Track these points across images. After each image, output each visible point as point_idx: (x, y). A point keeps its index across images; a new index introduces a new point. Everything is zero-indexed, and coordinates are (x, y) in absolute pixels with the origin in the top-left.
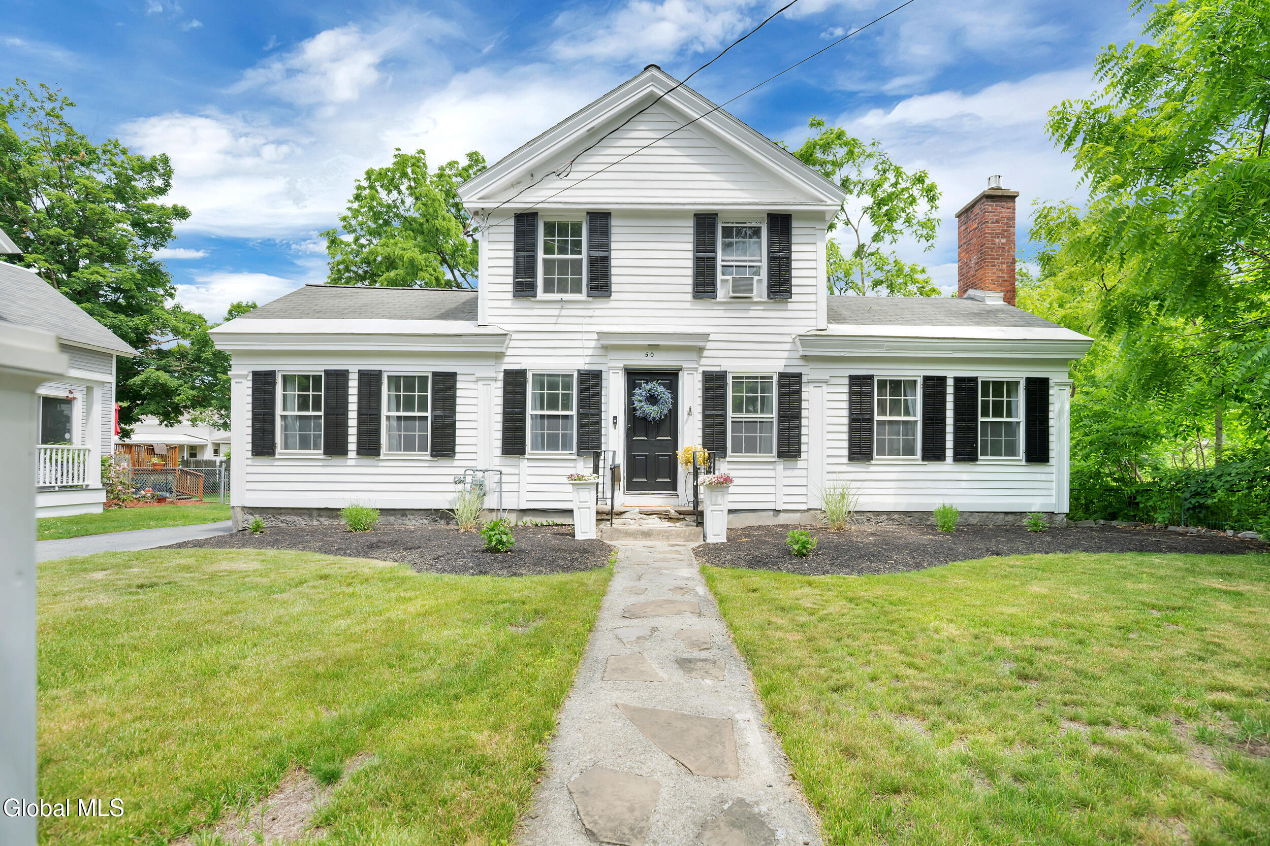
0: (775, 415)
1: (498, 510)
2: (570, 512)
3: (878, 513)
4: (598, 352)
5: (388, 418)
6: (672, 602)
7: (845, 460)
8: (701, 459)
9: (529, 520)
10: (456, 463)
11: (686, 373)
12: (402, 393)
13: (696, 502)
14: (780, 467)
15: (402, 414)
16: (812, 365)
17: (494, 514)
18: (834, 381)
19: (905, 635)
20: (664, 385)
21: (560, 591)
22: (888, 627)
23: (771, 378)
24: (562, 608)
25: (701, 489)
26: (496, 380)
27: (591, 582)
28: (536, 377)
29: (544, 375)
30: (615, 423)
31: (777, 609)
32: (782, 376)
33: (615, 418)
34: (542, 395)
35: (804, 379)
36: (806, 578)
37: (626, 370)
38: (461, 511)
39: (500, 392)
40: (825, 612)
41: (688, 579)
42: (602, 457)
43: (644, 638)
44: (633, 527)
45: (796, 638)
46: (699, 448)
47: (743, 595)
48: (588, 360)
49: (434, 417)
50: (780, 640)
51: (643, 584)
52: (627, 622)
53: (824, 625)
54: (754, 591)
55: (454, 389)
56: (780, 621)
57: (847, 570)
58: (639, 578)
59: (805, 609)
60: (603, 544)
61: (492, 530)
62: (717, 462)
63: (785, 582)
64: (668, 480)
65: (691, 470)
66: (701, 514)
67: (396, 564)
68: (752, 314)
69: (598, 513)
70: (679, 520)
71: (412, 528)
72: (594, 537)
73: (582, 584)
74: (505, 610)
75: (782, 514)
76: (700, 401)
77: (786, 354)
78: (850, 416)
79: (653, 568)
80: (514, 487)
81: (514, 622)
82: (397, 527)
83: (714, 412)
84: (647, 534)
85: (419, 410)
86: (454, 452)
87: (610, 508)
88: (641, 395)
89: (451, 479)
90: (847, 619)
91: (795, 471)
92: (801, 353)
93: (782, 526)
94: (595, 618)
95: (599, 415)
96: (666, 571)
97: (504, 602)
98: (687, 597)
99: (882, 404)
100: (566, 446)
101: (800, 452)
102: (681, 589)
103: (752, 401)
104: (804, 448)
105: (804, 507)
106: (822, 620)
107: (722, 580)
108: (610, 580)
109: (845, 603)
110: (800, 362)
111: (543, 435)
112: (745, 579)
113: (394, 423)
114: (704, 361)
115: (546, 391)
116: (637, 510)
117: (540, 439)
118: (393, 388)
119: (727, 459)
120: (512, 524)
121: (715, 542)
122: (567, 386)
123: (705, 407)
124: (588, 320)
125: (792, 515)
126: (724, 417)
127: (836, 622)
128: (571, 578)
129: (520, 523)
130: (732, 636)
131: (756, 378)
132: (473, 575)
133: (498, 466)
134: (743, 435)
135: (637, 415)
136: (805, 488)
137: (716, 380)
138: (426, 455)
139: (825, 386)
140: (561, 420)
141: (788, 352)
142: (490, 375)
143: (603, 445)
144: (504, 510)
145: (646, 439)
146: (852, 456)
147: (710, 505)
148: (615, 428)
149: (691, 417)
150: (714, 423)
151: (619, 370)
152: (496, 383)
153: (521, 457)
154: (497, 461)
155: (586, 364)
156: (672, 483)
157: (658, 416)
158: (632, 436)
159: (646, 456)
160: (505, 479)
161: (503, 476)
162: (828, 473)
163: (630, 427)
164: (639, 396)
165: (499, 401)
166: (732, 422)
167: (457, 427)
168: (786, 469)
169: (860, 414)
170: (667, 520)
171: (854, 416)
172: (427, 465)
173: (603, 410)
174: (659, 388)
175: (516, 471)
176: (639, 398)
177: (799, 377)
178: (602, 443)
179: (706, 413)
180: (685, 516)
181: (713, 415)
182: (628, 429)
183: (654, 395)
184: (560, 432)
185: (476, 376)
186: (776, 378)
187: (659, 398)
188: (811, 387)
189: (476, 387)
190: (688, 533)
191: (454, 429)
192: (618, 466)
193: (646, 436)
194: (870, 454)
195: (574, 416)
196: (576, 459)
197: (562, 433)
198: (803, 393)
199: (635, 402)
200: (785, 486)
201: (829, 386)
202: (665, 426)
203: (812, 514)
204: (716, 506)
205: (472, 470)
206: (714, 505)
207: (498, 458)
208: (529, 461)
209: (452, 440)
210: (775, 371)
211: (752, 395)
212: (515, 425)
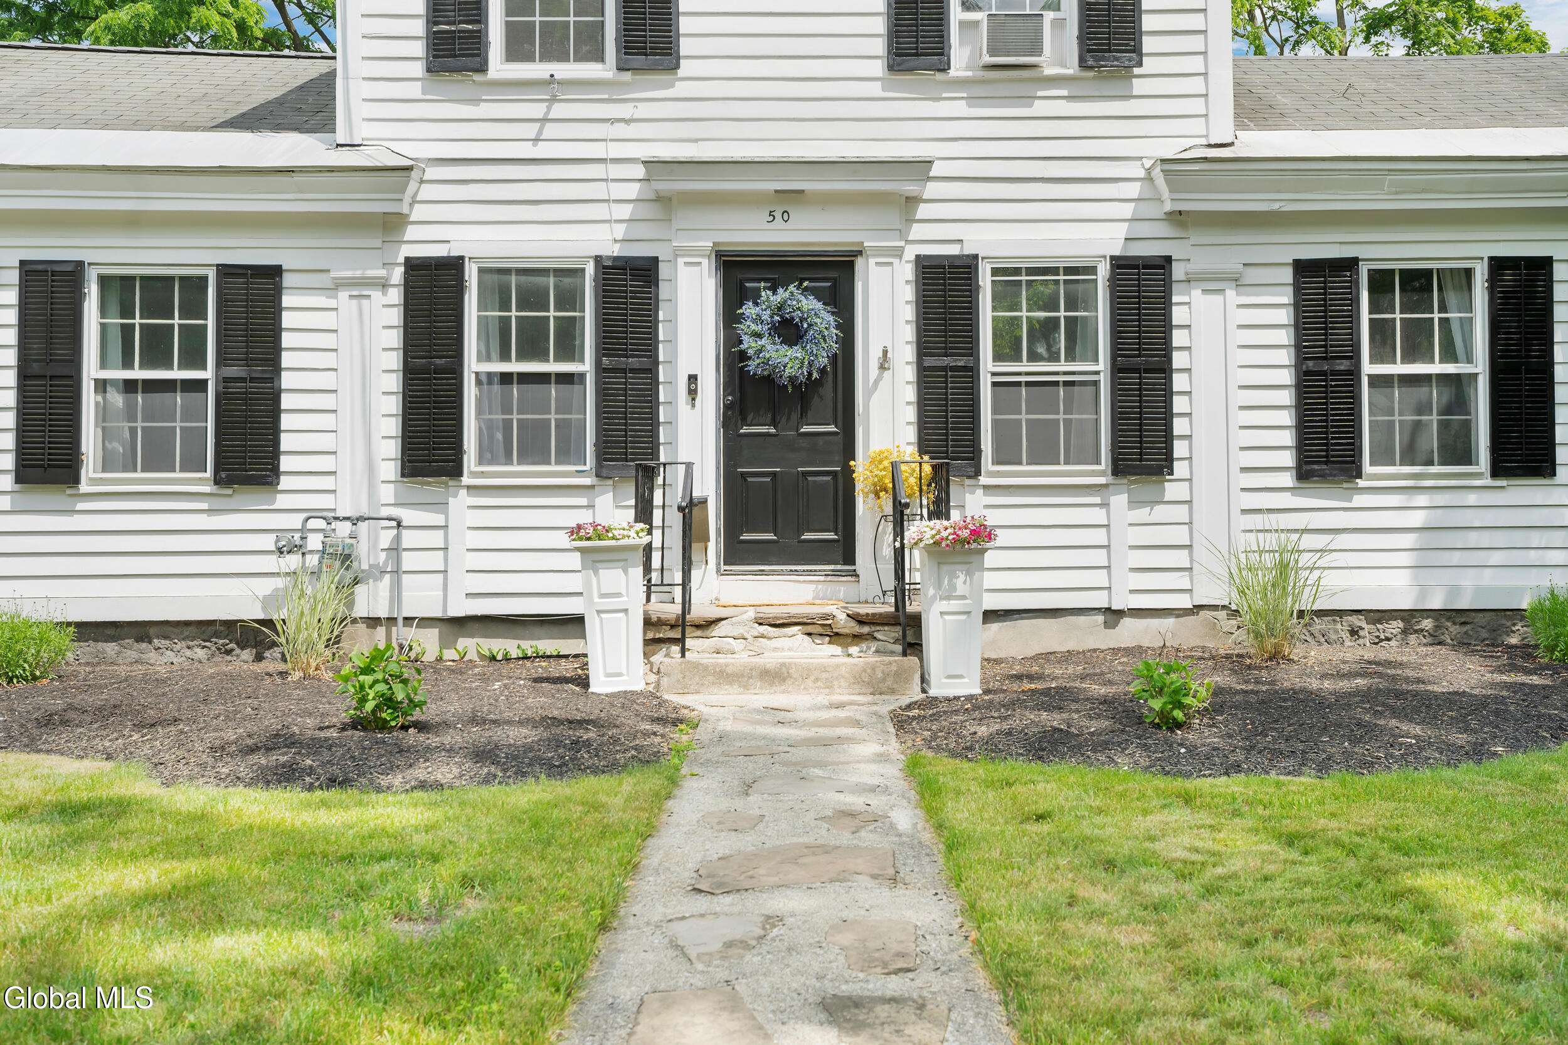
0: (1103, 364)
1: (392, 620)
2: (574, 624)
3: (1379, 616)
4: (646, 211)
5: (102, 385)
6: (826, 849)
7: (1287, 479)
8: (913, 481)
9: (471, 645)
10: (282, 501)
11: (872, 261)
12: (137, 321)
13: (901, 592)
14: (1119, 501)
15: (138, 374)
16: (1196, 237)
17: (381, 631)
18: (1253, 276)
19: (1427, 931)
20: (818, 294)
21: (535, 825)
22: (1384, 911)
23: (1092, 270)
24: (535, 870)
25: (915, 559)
26: (384, 285)
27: (618, 801)
28: (488, 277)
29: (507, 271)
30: (692, 393)
31: (1094, 865)
32: (1120, 264)
33: (693, 379)
34: (505, 323)
35: (1177, 272)
36: (1179, 783)
37: (719, 255)
38: (291, 628)
39: (395, 316)
40: (1219, 870)
41: (873, 789)
42: (660, 480)
43: (744, 944)
44: (741, 657)
45: (1138, 940)
46: (910, 451)
47: (1011, 829)
48: (620, 231)
49: (224, 382)
50: (1097, 945)
51: (755, 803)
52: (702, 903)
53: (1216, 906)
54: (1040, 818)
55: (276, 310)
56: (1098, 895)
57: (1290, 763)
58: (747, 788)
59: (1168, 864)
60: (662, 703)
61: (367, 670)
62: (954, 490)
63: (1122, 795)
64: (831, 536)
65: (889, 509)
66: (915, 621)
67: (108, 765)
68: (1040, 107)
69: (648, 623)
70: (857, 638)
71: (162, 670)
72: (639, 686)
73: (597, 807)
74: (383, 878)
75: (1126, 621)
76: (908, 333)
77: (1127, 210)
78: (1297, 366)
79: (785, 764)
80: (435, 561)
81: (404, 909)
82: (122, 670)
83: (948, 361)
84: (775, 676)
85: (184, 365)
86: (276, 472)
87: (677, 609)
88: (759, 320)
89: (268, 542)
90: (1276, 890)
91: (1158, 508)
92: (1168, 207)
93: (1128, 651)
94: (620, 895)
95: (650, 372)
96: (817, 771)
97: (383, 858)
98: (868, 837)
99: (1381, 330)
100: (569, 452)
101: (1169, 459)
102: (852, 815)
103: (1044, 331)
104: (1180, 449)
105: (1184, 602)
106: (1210, 891)
107: (958, 793)
108: (669, 797)
109: (1274, 846)
110: (1164, 230)
111: (508, 425)
112: (1018, 788)
113: (117, 399)
114: (917, 231)
115: (514, 313)
116: (751, 613)
117: (499, 436)
118: (114, 307)
119: (983, 480)
120: (429, 657)
121: (951, 692)
122: (569, 299)
123: (923, 349)
124: (621, 130)
125: (1153, 622)
126: (971, 372)
127: (1247, 897)
128: (568, 791)
129: (450, 654)
130: (974, 935)
131: (1055, 271)
132: (310, 788)
133: (391, 508)
134: (1024, 417)
135: (749, 371)
136: (1186, 552)
137: (950, 279)
138: (202, 481)
139: (1231, 289)
140: (553, 386)
141: (1133, 205)
142: (371, 273)
143: (661, 448)
144: (408, 620)
145: (773, 431)
146: (1305, 467)
147: (941, 599)
148: (693, 406)
149: (887, 374)
150: (946, 388)
151: (703, 256)
152: (385, 294)
153: (451, 483)
154: (387, 493)
155: (616, 241)
156: (841, 543)
157: (803, 373)
158: (736, 426)
159: (774, 474)
160: (409, 539)
161: (405, 533)
162: (1245, 512)
163: (732, 402)
164: (754, 321)
165: (395, 338)
166: (994, 384)
167: (283, 406)
168: (1133, 504)
169: (1325, 358)
170: (828, 639)
171: (1310, 363)
172: (204, 506)
173: (661, 359)
174: (804, 301)
175: (438, 519)
176: (753, 327)
177: (1162, 267)
178: (659, 444)
179: (926, 364)
180: (873, 628)
181: (944, 369)
182: (727, 407)
183: (793, 319)
184: (553, 417)
185: (333, 274)
186: (1103, 271)
187: (805, 326)
188: (1196, 293)
189: (332, 303)
190: (883, 673)
191: (275, 412)
192: (700, 503)
193: (774, 423)
194: (1353, 462)
195: (588, 375)
196: (592, 487)
197: (556, 420)
198: (1174, 308)
199: (745, 338)
200: (1132, 547)
201: (1241, 289)
202: (821, 397)
203: (1206, 619)
204: (952, 602)
205: (324, 518)
206: (948, 598)
207: (392, 486)
208: (471, 491)
209: (269, 440)
210: (1102, 253)
211: (1042, 314)
212: (435, 402)
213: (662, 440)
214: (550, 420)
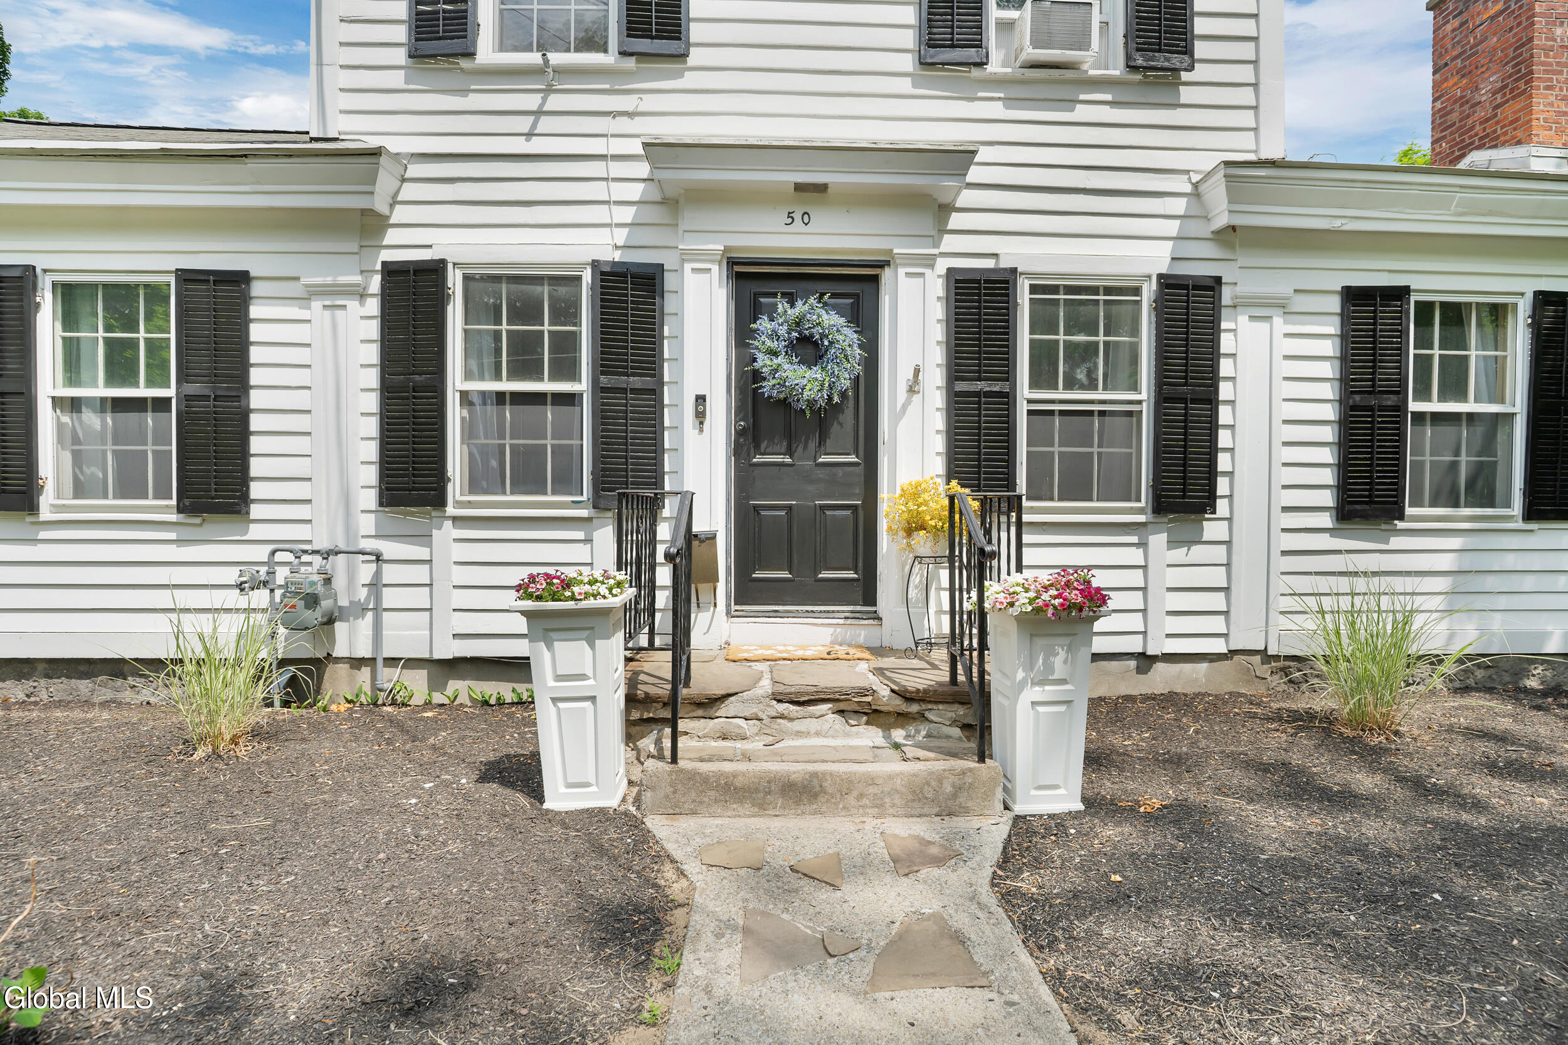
0: (1145, 394)
1: (376, 660)
4: (653, 214)
5: (63, 403)
7: (1326, 520)
9: (460, 688)
10: (255, 531)
11: (902, 271)
12: (100, 334)
14: (1158, 540)
15: (101, 392)
16: (1245, 259)
17: (366, 671)
18: (1301, 303)
20: (840, 310)
23: (1137, 290)
26: (363, 296)
28: (474, 284)
29: (497, 279)
30: (700, 416)
32: (1169, 284)
33: (701, 399)
34: (494, 337)
35: (1227, 295)
37: (732, 263)
39: (373, 329)
42: (665, 512)
48: (621, 236)
49: (187, 400)
55: (243, 322)
60: (647, 833)
64: (851, 575)
68: (1082, 112)
70: (902, 718)
72: (613, 801)
75: (1160, 666)
76: (939, 355)
77: (1173, 228)
78: (1342, 401)
80: (420, 598)
83: (981, 386)
84: (802, 791)
85: (150, 383)
86: (245, 499)
88: (774, 336)
89: (233, 575)
91: (1195, 549)
92: (1216, 224)
93: (1161, 697)
95: (655, 393)
99: (1423, 367)
100: (566, 481)
101: (1212, 497)
103: (1081, 356)
104: (1222, 486)
105: (1220, 646)
111: (499, 450)
114: (950, 243)
115: (505, 327)
116: (767, 688)
117: (494, 463)
118: (72, 318)
119: (1021, 516)
120: (418, 700)
122: (566, 312)
123: (955, 371)
124: (622, 124)
125: (1187, 667)
126: (1008, 399)
129: (439, 697)
131: (1094, 290)
133: (373, 540)
134: (1056, 449)
135: (763, 393)
136: (1222, 594)
137: (985, 294)
138: (165, 509)
139: (1279, 316)
140: (549, 407)
141: (1177, 222)
142: (343, 279)
143: (666, 477)
144: (391, 662)
145: (788, 460)
146: (1347, 507)
147: (1033, 684)
148: (701, 430)
149: (916, 398)
150: (979, 415)
151: (712, 261)
152: (362, 304)
153: (434, 514)
154: (367, 524)
155: (617, 247)
156: (861, 583)
157: (822, 396)
158: (749, 454)
159: (789, 508)
160: (390, 573)
161: (386, 567)
162: (1285, 553)
163: (744, 428)
164: (770, 337)
165: (372, 354)
166: (1030, 412)
167: (253, 428)
168: (1173, 544)
169: (1369, 393)
170: (865, 718)
171: (1357, 398)
172: (173, 536)
173: (666, 378)
174: (825, 316)
175: (422, 553)
176: (769, 343)
177: (1212, 289)
178: (664, 473)
179: (957, 389)
180: (924, 706)
181: (977, 394)
182: (740, 433)
183: (812, 336)
184: (549, 442)
185: (304, 281)
186: (1149, 291)
187: (826, 343)
188: (1243, 319)
189: (304, 314)
190: (953, 786)
191: (244, 434)
192: (707, 539)
193: (790, 452)
194: (1396, 503)
195: (585, 396)
196: (589, 519)
197: (552, 446)
198: (1222, 335)
199: (760, 356)
200: (1170, 589)
201: (1289, 317)
202: (841, 424)
203: (1240, 664)
204: (1047, 688)
205: (291, 552)
206: (1042, 682)
207: (373, 516)
208: (458, 523)
209: (237, 465)
210: (1146, 271)
211: (1081, 338)
212: (414, 423)
213: (667, 469)
214: (546, 445)
